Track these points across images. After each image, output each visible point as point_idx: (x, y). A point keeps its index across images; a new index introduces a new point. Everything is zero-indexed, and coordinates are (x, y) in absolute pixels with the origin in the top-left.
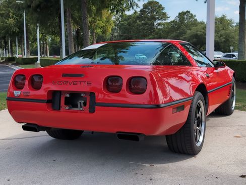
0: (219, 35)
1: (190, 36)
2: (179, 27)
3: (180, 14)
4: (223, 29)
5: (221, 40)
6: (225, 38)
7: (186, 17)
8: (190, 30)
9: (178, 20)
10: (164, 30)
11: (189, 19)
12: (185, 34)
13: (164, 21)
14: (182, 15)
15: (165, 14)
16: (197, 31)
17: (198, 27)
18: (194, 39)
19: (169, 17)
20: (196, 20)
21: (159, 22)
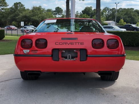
0: (38, 17)
1: (22, 17)
2: (15, 11)
3: (15, 4)
4: (40, 14)
5: (39, 19)
6: (42, 19)
7: (18, 5)
8: (22, 13)
9: (14, 7)
10: (5, 12)
11: (21, 7)
12: (19, 15)
13: (5, 8)
14: (16, 4)
15: (6, 3)
16: (26, 14)
17: (26, 12)
18: (24, 19)
19: (8, 5)
20: (25, 8)
21: (2, 7)
